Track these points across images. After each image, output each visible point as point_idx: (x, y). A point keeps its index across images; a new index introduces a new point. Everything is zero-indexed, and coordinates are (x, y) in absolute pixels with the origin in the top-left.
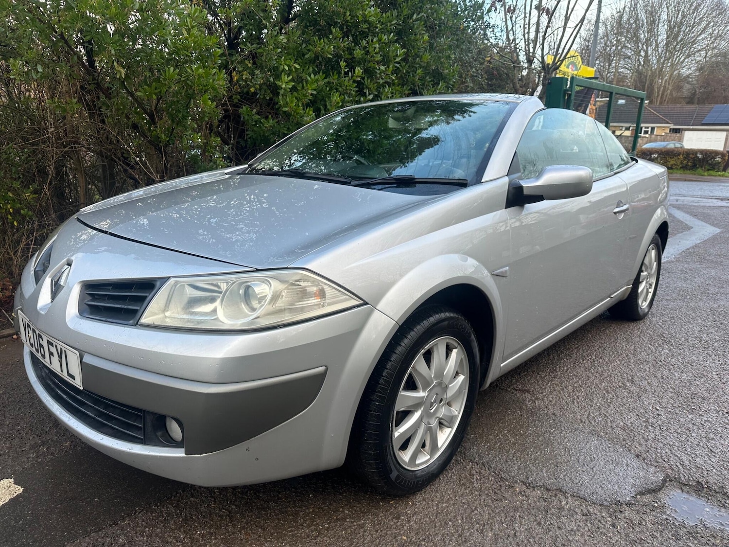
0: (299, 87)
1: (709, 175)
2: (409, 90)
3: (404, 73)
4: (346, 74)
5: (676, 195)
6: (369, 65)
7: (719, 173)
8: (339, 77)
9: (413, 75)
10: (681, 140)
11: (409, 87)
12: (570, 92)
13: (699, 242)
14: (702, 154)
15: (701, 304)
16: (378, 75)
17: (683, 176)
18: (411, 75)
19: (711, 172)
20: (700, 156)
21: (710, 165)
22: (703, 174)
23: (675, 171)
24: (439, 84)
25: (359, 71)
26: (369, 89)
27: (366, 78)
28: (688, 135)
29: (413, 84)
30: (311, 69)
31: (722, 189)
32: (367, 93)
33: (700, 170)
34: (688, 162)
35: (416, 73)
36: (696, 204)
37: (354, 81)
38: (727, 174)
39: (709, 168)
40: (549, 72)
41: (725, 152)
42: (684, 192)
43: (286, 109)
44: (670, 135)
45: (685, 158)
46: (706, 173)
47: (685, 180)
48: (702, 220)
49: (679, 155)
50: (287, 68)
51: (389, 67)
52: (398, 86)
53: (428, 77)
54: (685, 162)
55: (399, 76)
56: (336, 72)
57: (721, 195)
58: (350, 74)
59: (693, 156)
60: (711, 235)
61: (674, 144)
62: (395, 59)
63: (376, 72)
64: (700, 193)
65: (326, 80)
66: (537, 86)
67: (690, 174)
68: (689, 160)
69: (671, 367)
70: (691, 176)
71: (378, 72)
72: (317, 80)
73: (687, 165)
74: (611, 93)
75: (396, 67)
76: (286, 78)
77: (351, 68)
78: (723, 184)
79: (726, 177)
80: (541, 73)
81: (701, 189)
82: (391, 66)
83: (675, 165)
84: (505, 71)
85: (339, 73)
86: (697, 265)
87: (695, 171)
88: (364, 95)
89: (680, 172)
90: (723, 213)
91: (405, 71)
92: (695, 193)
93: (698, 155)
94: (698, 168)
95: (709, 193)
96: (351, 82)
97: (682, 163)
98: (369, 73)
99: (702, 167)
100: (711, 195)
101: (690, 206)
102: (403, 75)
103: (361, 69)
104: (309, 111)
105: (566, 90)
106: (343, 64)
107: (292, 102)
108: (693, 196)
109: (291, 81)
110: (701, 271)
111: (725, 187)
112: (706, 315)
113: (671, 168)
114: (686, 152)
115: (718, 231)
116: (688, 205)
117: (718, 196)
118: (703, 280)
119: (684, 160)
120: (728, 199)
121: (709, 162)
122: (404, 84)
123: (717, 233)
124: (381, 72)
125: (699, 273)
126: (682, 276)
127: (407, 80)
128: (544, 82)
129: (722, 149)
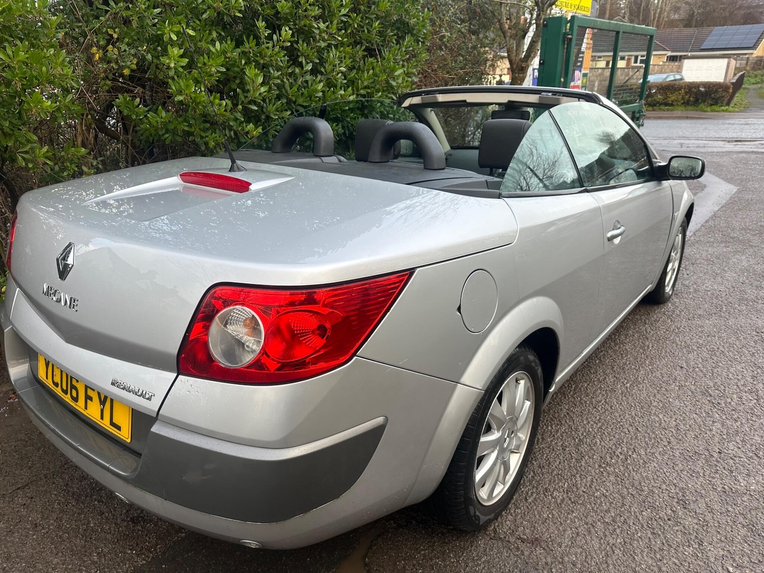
1: (712, 111)
2: (364, 50)
3: (355, 29)
4: (270, 38)
5: (680, 138)
6: (303, 23)
7: (723, 108)
8: (258, 44)
9: (368, 29)
10: (679, 70)
11: (364, 47)
12: (570, 36)
13: (716, 209)
14: (705, 88)
15: (742, 321)
16: (318, 37)
17: (685, 114)
18: (366, 31)
19: (714, 107)
20: (702, 89)
21: (713, 99)
22: (705, 109)
23: (676, 107)
24: (404, 39)
25: (286, 32)
26: (307, 57)
27: (301, 42)
28: (686, 63)
29: (369, 42)
30: (214, 35)
31: (728, 128)
32: (304, 62)
33: (702, 106)
34: (689, 97)
35: (372, 26)
36: (702, 150)
37: (282, 48)
38: (731, 109)
39: (712, 102)
40: (543, 8)
41: (730, 84)
42: (688, 134)
43: (180, 98)
44: (667, 64)
45: (686, 93)
46: (709, 109)
47: (687, 118)
48: (713, 174)
49: (680, 90)
50: (174, 38)
51: (332, 22)
52: (348, 46)
53: (389, 30)
54: (687, 97)
55: (349, 32)
56: (252, 37)
57: (727, 136)
58: (275, 37)
59: (696, 91)
60: (728, 197)
61: (674, 75)
62: (340, 11)
63: (313, 32)
64: (705, 134)
65: (239, 50)
66: (529, 27)
67: (691, 110)
68: (691, 95)
70: (693, 112)
71: (317, 31)
72: (224, 52)
73: (689, 101)
74: (618, 33)
75: (342, 21)
76: (175, 51)
77: (275, 27)
78: (727, 121)
79: (730, 112)
80: (533, 10)
81: (705, 129)
82: (335, 22)
83: (676, 101)
84: (490, 8)
85: (257, 37)
86: (721, 249)
87: (697, 107)
88: (301, 65)
89: (681, 108)
90: (734, 162)
91: (356, 26)
92: (700, 135)
93: (701, 89)
94: (701, 103)
95: (714, 133)
96: (277, 49)
97: (683, 98)
98: (304, 34)
99: (704, 102)
100: (717, 136)
102: (354, 31)
103: (290, 29)
104: (214, 99)
105: (565, 34)
106: (261, 24)
107: (188, 86)
108: (697, 139)
109: (182, 56)
110: (729, 259)
111: (730, 126)
112: (752, 344)
113: (672, 105)
114: (688, 86)
115: (735, 190)
116: (695, 152)
117: (724, 137)
118: (735, 275)
119: (686, 95)
120: (736, 141)
121: (713, 95)
122: (356, 43)
123: (733, 193)
124: (320, 32)
125: (728, 263)
126: (709, 268)
127: (360, 37)
128: (538, 22)
129: (723, 78)
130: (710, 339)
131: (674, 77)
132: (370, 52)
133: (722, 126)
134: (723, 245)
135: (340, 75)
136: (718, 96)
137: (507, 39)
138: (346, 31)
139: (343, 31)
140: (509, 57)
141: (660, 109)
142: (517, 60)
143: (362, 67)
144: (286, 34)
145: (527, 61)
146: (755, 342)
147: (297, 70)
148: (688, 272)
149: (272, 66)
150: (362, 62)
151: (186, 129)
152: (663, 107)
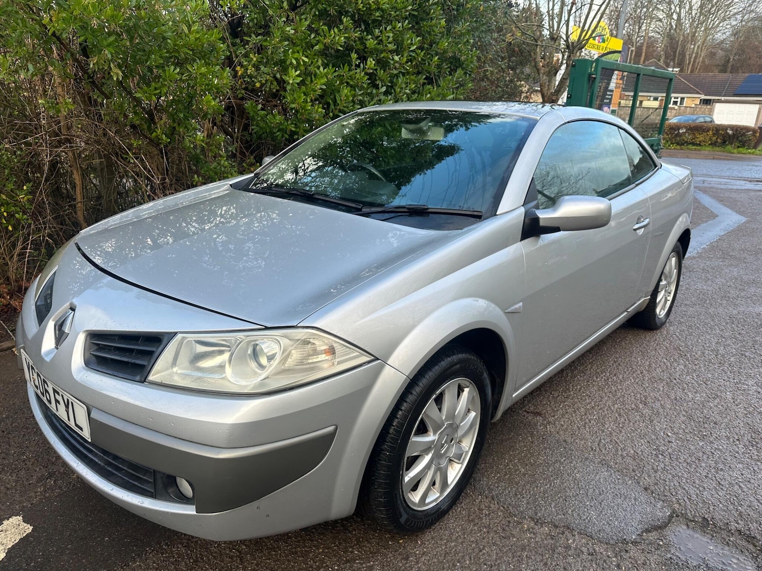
0: (307, 81)
1: (738, 153)
2: (425, 79)
3: (419, 62)
4: (358, 66)
5: (703, 175)
6: (382, 55)
7: (750, 150)
8: (350, 69)
9: (428, 62)
10: (711, 111)
11: (424, 77)
12: (594, 76)
13: (723, 234)
14: (732, 130)
15: (721, 310)
16: (392, 66)
17: (712, 154)
18: (427, 64)
19: (740, 149)
20: (730, 132)
21: (740, 142)
22: (732, 151)
23: (704, 148)
24: (456, 71)
25: (371, 62)
26: (382, 81)
27: (379, 69)
29: (429, 73)
30: (320, 62)
31: (751, 170)
32: (380, 85)
33: (729, 147)
34: (717, 139)
35: (432, 60)
36: (723, 187)
37: (366, 74)
38: (757, 152)
39: (739, 145)
40: (573, 51)
41: (757, 128)
42: (712, 173)
43: (293, 106)
44: (700, 106)
45: (714, 135)
46: (735, 151)
47: (713, 158)
48: (728, 207)
49: (708, 131)
50: (294, 62)
51: (402, 56)
52: (413, 75)
53: (444, 64)
54: (715, 138)
55: (414, 64)
56: (346, 65)
57: (750, 176)
58: (362, 65)
59: (723, 133)
60: (736, 225)
61: (704, 117)
62: (410, 48)
63: (389, 62)
64: (728, 174)
65: (336, 74)
66: (561, 66)
67: (718, 151)
68: (718, 137)
69: (685, 386)
70: (720, 153)
71: (392, 62)
72: (327, 74)
73: (716, 142)
74: (639, 75)
75: (410, 56)
77: (363, 59)
78: (753, 163)
79: (757, 155)
80: (565, 52)
81: (730, 169)
82: (406, 55)
83: (704, 141)
84: (527, 48)
85: (350, 65)
86: (718, 263)
87: (724, 148)
88: (377, 87)
89: (708, 149)
90: (750, 199)
91: (420, 60)
92: (723, 174)
93: (728, 131)
94: (728, 145)
95: (737, 173)
96: (363, 74)
97: (710, 139)
98: (383, 64)
99: (731, 144)
100: (740, 175)
101: (717, 189)
103: (374, 60)
104: (318, 108)
105: (590, 74)
106: (354, 56)
107: (300, 98)
108: (720, 177)
109: (298, 76)
110: (723, 270)
111: (754, 167)
112: (724, 324)
113: (700, 145)
114: (716, 128)
115: (744, 221)
116: (715, 188)
117: (747, 176)
118: (724, 281)
119: (714, 136)
120: (757, 181)
121: (740, 138)
122: (418, 73)
123: (742, 222)
124: (394, 63)
125: (721, 273)
126: (703, 275)
127: (422, 68)
128: (568, 63)
129: (754, 123)
131: (704, 119)
132: (429, 81)
133: (746, 167)
134: (721, 260)
135: (405, 95)
136: (745, 139)
137: (541, 75)
138: (411, 64)
139: (410, 63)
140: (541, 91)
141: (688, 148)
142: (549, 94)
143: (421, 91)
144: (370, 65)
145: (557, 95)
146: (727, 323)
147: (374, 91)
148: (684, 277)
149: (357, 86)
150: (421, 88)
151: (293, 129)
152: (690, 146)
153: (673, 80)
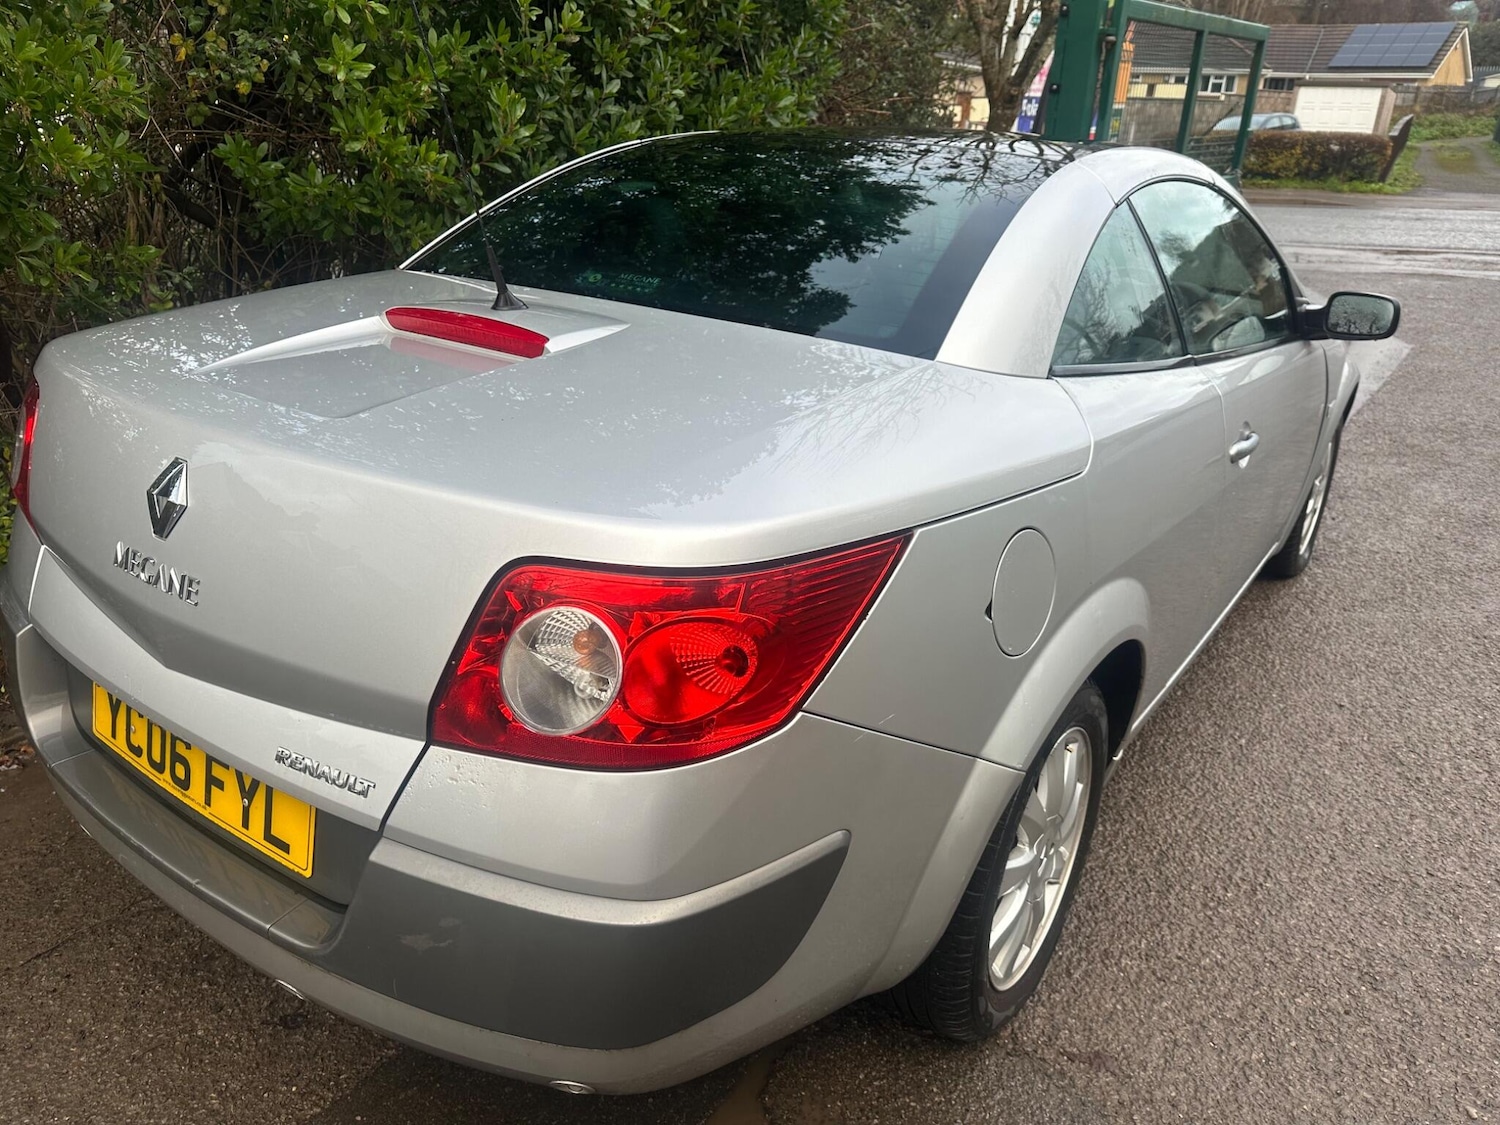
0: (394, 72)
1: (1352, 191)
2: (722, 55)
3: (704, 9)
4: (538, 25)
5: (1293, 242)
7: (1373, 185)
8: (514, 37)
9: (728, 11)
10: (1288, 106)
11: (719, 49)
12: (1112, 38)
14: (1341, 144)
16: (633, 24)
17: (1299, 195)
18: (725, 14)
19: (1356, 183)
20: (1335, 148)
21: (1354, 167)
22: (1339, 187)
23: (1284, 181)
24: (797, 33)
25: (573, 14)
26: (610, 67)
27: (598, 35)
28: (1304, 95)
29: (729, 39)
30: (426, 14)
31: (1384, 227)
32: (604, 76)
33: (1334, 180)
34: (1310, 163)
36: (1338, 268)
37: (562, 46)
38: (1387, 188)
39: (1351, 174)
41: (1387, 139)
42: (1308, 236)
43: (357, 146)
44: (1266, 94)
45: (1305, 154)
46: (1346, 187)
47: (1305, 203)
49: (1293, 147)
50: (346, 18)
52: (690, 45)
53: (768, 15)
54: (1306, 161)
55: (690, 15)
56: (503, 22)
57: (1383, 242)
58: (548, 22)
59: (1323, 150)
60: (1395, 364)
61: (1280, 117)
63: (624, 15)
64: (1339, 238)
65: (475, 49)
66: (1027, 17)
67: (1315, 188)
68: (1313, 158)
70: (1316, 193)
71: (632, 14)
72: (447, 53)
73: (1308, 169)
74: (1200, 34)
76: (346, 48)
78: (1382, 213)
79: (1386, 194)
81: (1341, 227)
83: (1285, 169)
85: (513, 24)
86: (1390, 469)
87: (1325, 182)
88: (596, 82)
89: (1294, 184)
92: (1332, 239)
93: (1332, 146)
94: (1331, 174)
95: (1358, 236)
96: (552, 48)
97: (1298, 164)
99: (1338, 173)
100: (1364, 240)
101: (1329, 273)
102: (702, 14)
103: (580, 8)
104: (428, 150)
105: (1104, 34)
107: (372, 122)
108: (1327, 246)
109: (362, 58)
110: (1408, 489)
111: (1388, 222)
112: (1469, 660)
113: (1276, 177)
114: (1309, 140)
115: (1406, 351)
116: (1323, 272)
117: (1377, 243)
118: (1422, 521)
119: (1304, 158)
120: (1400, 252)
121: (1354, 160)
122: (703, 40)
123: (1404, 355)
124: (639, 16)
125: (1407, 497)
126: (1373, 508)
127: (713, 27)
128: (1046, 6)
129: (1372, 126)
130: (1387, 649)
131: (1281, 121)
132: (734, 58)
133: (1373, 221)
134: (1394, 460)
135: (674, 104)
136: (1364, 162)
137: (984, 37)
138: (684, 15)
139: (680, 14)
140: (985, 74)
141: (1254, 184)
142: (1002, 82)
143: (713, 87)
144: (573, 18)
145: (1020, 84)
146: (1474, 656)
147: (590, 93)
148: (1334, 514)
149: (541, 82)
150: (713, 79)
151: (366, 210)
152: (1259, 181)
153: (1266, 44)
